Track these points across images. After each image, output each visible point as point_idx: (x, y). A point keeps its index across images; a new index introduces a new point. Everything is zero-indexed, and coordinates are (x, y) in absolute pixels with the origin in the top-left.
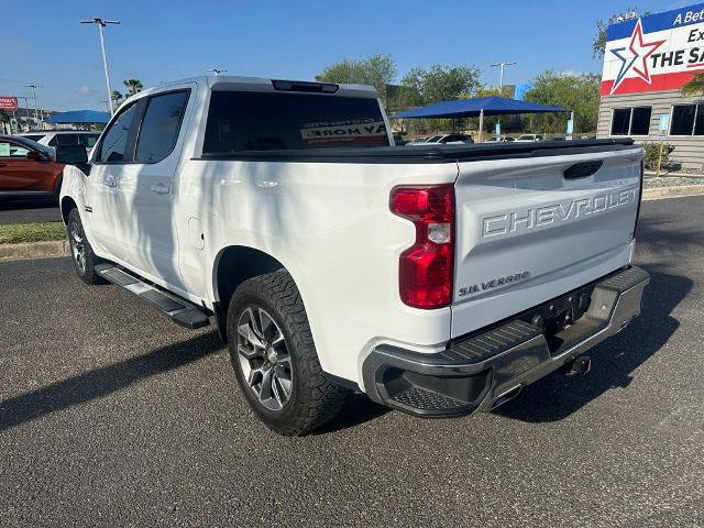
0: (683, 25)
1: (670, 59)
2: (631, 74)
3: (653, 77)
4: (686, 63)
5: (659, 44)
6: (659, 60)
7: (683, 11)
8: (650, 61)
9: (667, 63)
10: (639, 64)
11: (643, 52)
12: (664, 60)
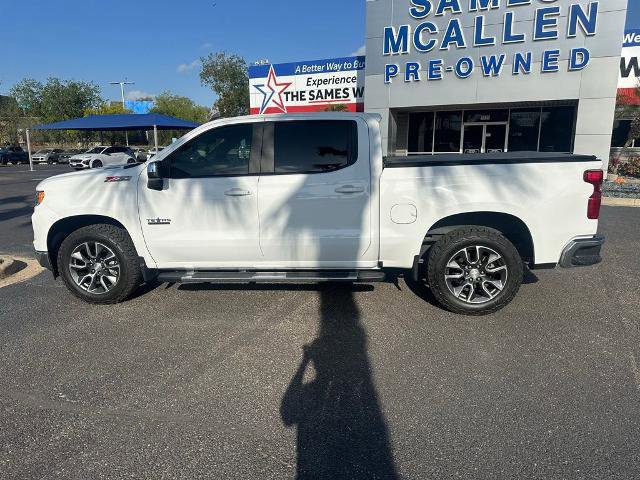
0: (302, 73)
1: (297, 96)
2: (271, 104)
3: (287, 108)
4: (308, 100)
5: (288, 85)
6: (290, 96)
7: (301, 64)
8: (284, 96)
9: (295, 98)
10: (276, 97)
11: (278, 89)
12: (293, 96)
